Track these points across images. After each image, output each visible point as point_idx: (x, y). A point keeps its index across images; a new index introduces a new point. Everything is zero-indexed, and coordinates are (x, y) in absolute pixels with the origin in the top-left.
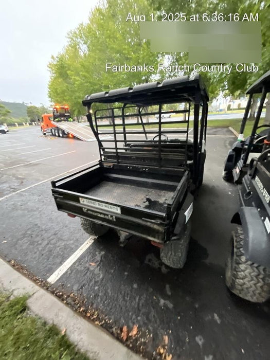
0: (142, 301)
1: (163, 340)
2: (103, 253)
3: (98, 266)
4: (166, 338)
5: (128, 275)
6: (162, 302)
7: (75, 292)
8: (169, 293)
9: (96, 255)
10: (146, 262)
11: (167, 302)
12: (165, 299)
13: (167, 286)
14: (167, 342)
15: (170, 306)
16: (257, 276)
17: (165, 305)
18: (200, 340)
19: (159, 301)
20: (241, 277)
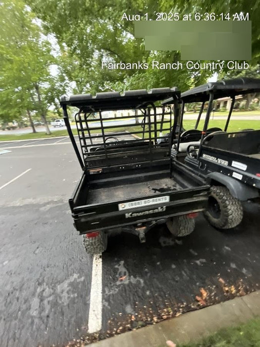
0: (188, 271)
1: (221, 282)
2: (122, 262)
3: (130, 276)
4: (221, 280)
5: (161, 264)
6: (198, 262)
7: (133, 313)
8: (196, 254)
9: (118, 269)
10: (163, 245)
11: (201, 260)
12: (198, 260)
13: (191, 250)
14: (223, 282)
15: (204, 260)
16: (237, 209)
17: (202, 263)
18: (233, 266)
19: (197, 264)
20: (230, 214)
